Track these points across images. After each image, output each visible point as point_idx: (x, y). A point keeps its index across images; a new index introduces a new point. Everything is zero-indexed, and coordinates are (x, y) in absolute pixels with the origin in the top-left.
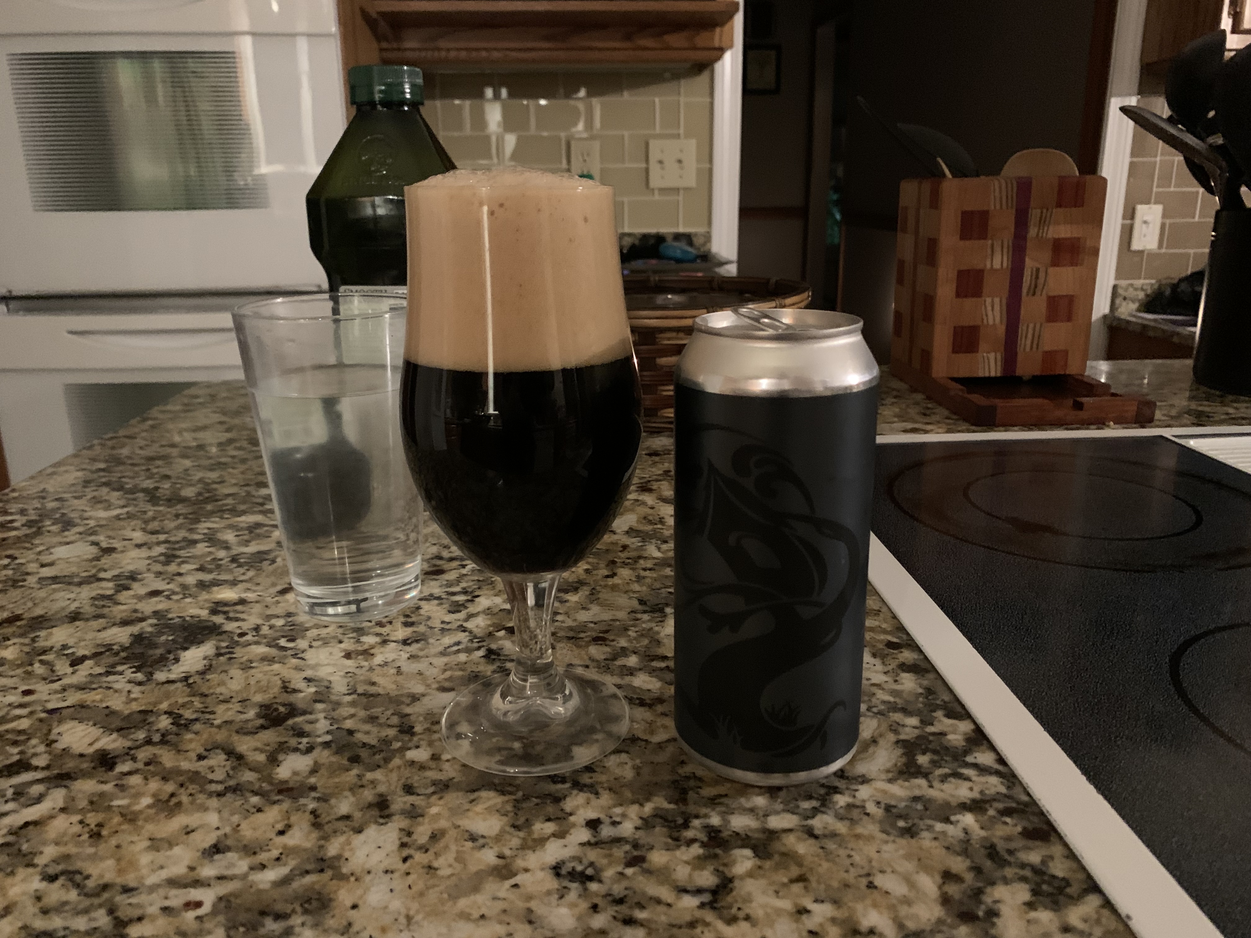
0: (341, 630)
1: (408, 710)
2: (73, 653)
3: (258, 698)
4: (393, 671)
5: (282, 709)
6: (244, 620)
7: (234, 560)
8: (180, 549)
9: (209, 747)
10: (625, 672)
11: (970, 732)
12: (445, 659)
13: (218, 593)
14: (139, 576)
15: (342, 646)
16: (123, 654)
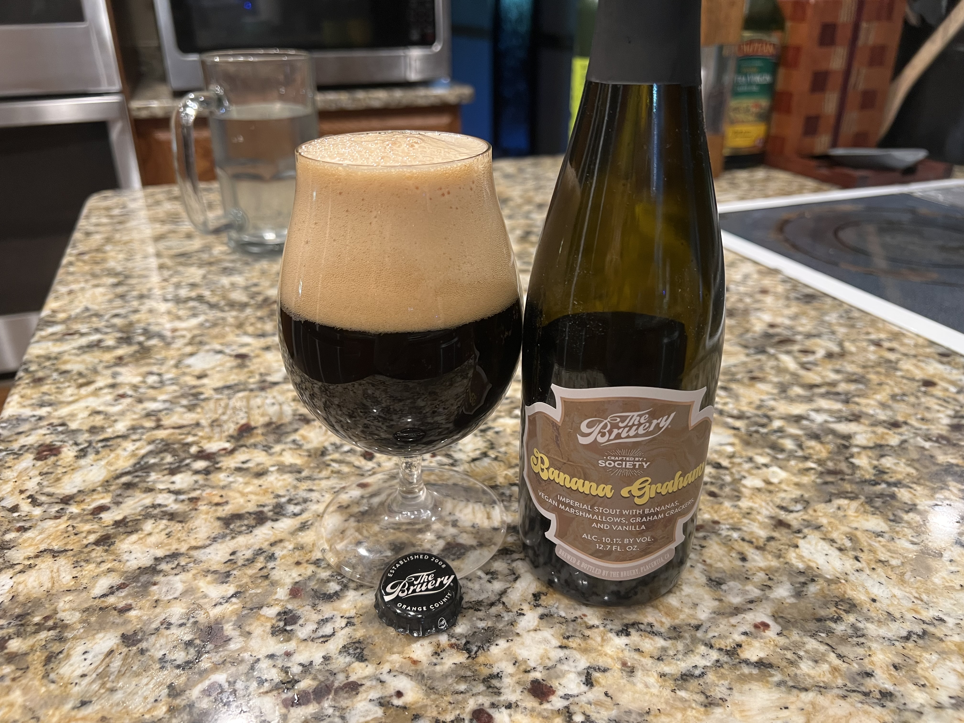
10: (806, 399)
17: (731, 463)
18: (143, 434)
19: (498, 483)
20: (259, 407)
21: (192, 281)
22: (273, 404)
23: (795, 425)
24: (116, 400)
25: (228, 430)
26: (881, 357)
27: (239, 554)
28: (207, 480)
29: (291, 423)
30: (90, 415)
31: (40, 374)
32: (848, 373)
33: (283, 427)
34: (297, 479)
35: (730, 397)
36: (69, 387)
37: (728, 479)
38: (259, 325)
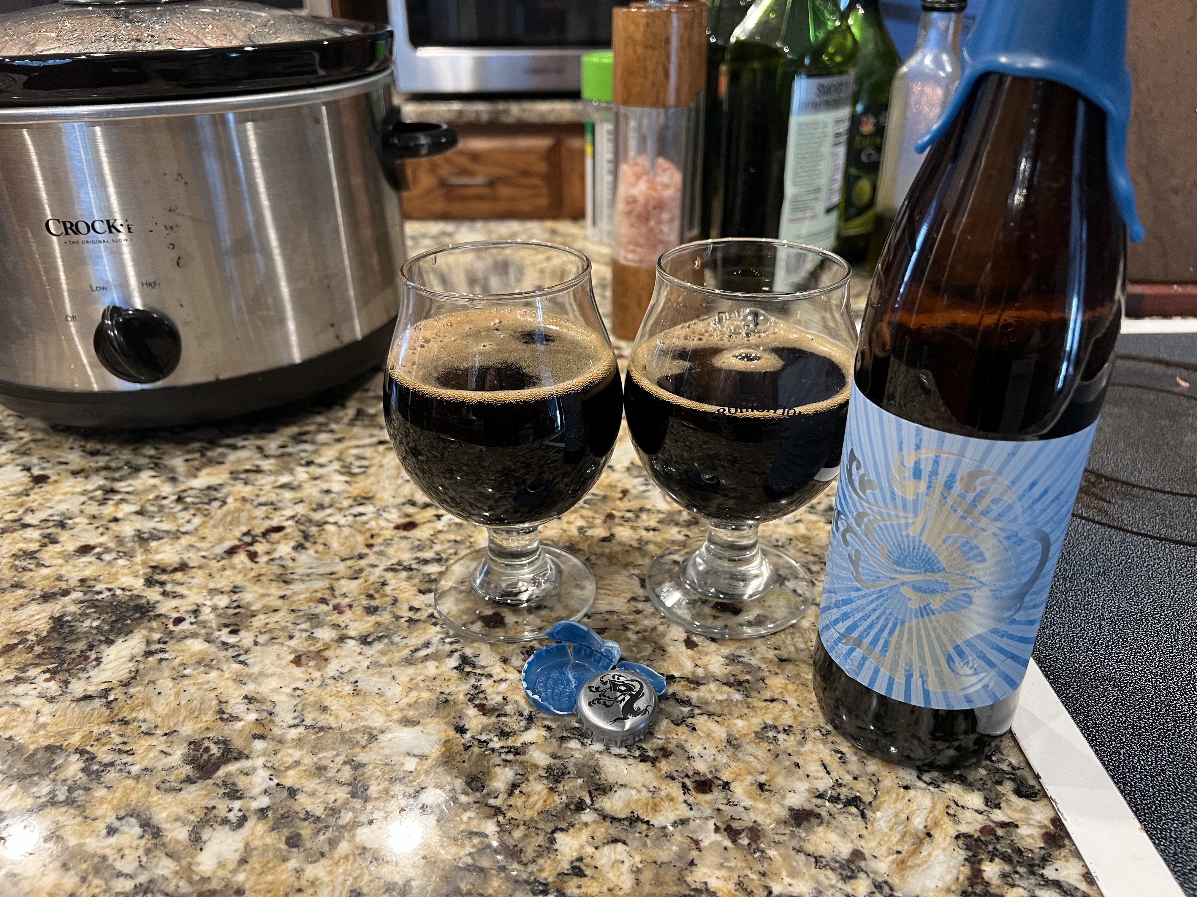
0: (291, 617)
1: (362, 757)
3: (188, 729)
4: (349, 688)
5: (215, 750)
6: (182, 596)
7: (180, 500)
8: (120, 480)
9: (122, 813)
11: (1047, 822)
12: (411, 671)
13: (157, 552)
14: (70, 522)
15: (293, 643)
16: (38, 649)
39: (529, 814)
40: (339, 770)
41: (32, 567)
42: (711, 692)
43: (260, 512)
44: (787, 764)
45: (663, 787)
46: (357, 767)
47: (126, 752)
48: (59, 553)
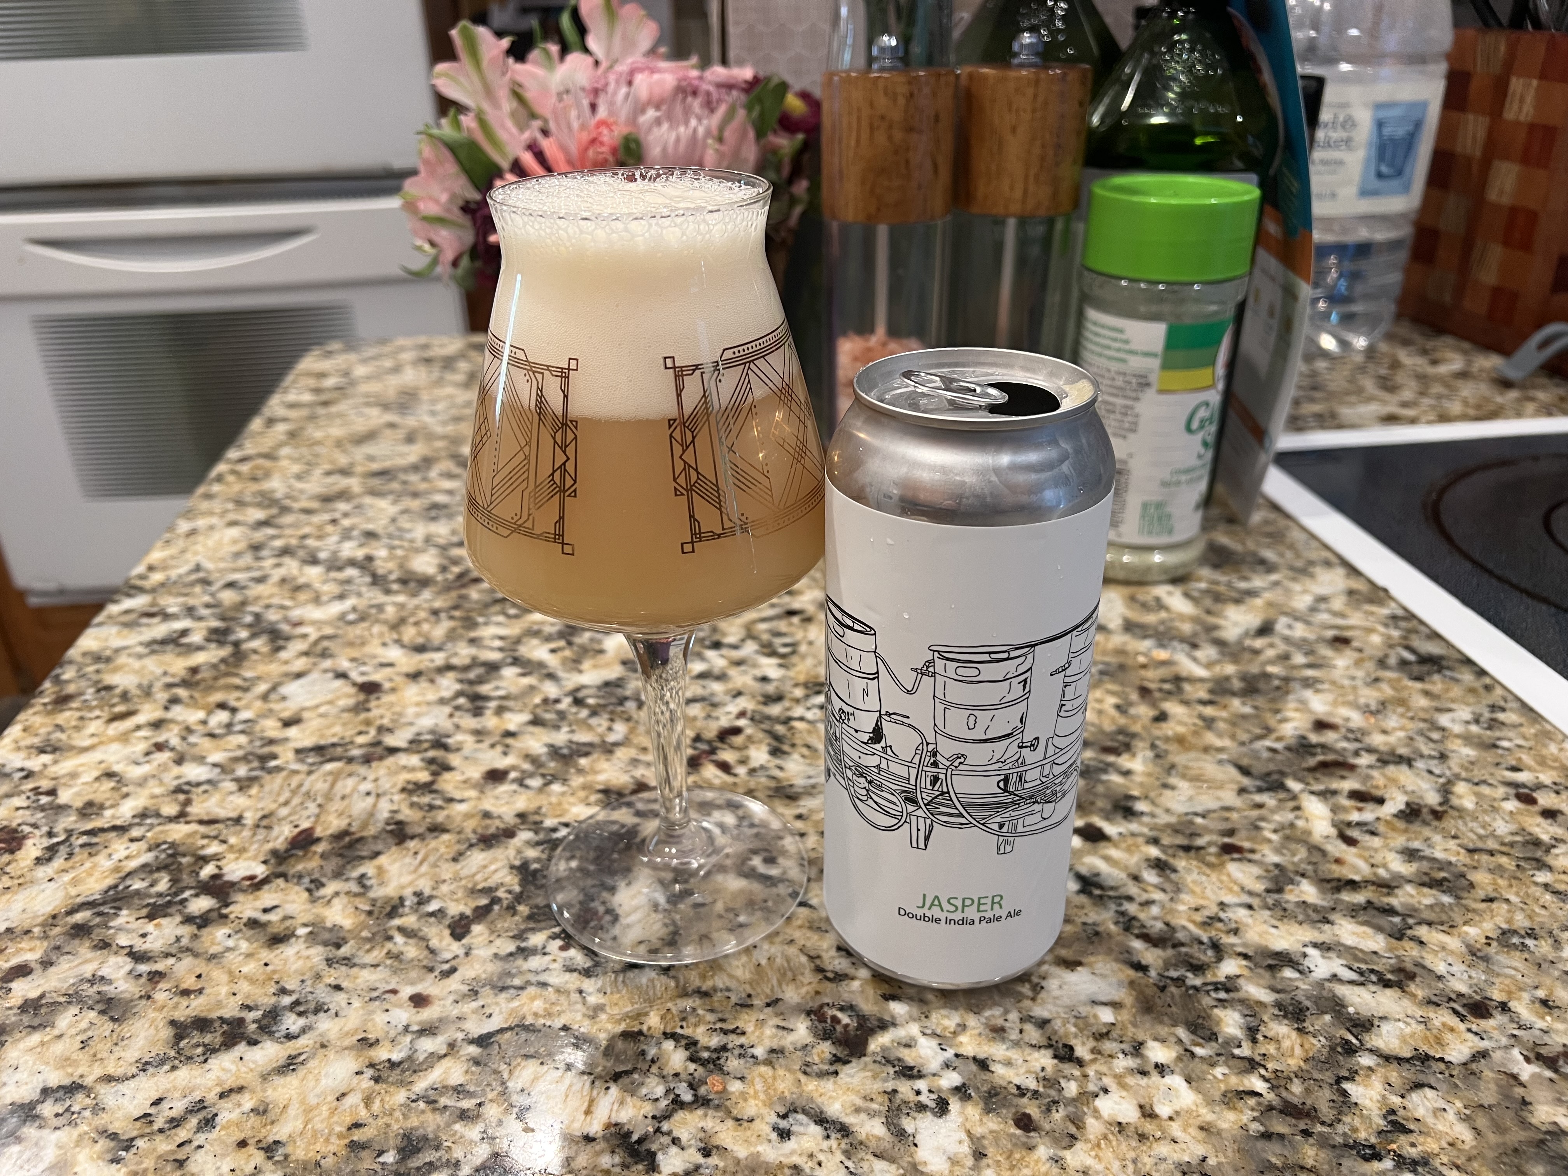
1: (1040, 1012)
2: (441, 911)
3: (791, 995)
5: (845, 1018)
7: (578, 702)
8: (480, 681)
9: (780, 1109)
10: (1315, 916)
13: (596, 772)
14: (450, 741)
16: (523, 909)
17: (1093, 1051)
18: (151, 827)
19: (645, 1028)
20: (343, 798)
21: (370, 527)
22: (368, 794)
23: (1267, 975)
24: (147, 754)
25: (277, 838)
26: (1522, 830)
27: (165, 1105)
28: (195, 937)
29: (375, 837)
30: (97, 779)
31: (71, 689)
32: (1434, 860)
33: (358, 846)
34: (327, 960)
35: (1164, 890)
36: (98, 717)
37: (1071, 1089)
38: (426, 627)
39: (1294, 1063)
40: (1021, 1031)
41: (439, 802)
42: (1412, 896)
43: (695, 710)
44: (1556, 973)
45: (1432, 1015)
46: (1043, 1024)
47: (733, 1031)
48: (465, 782)
